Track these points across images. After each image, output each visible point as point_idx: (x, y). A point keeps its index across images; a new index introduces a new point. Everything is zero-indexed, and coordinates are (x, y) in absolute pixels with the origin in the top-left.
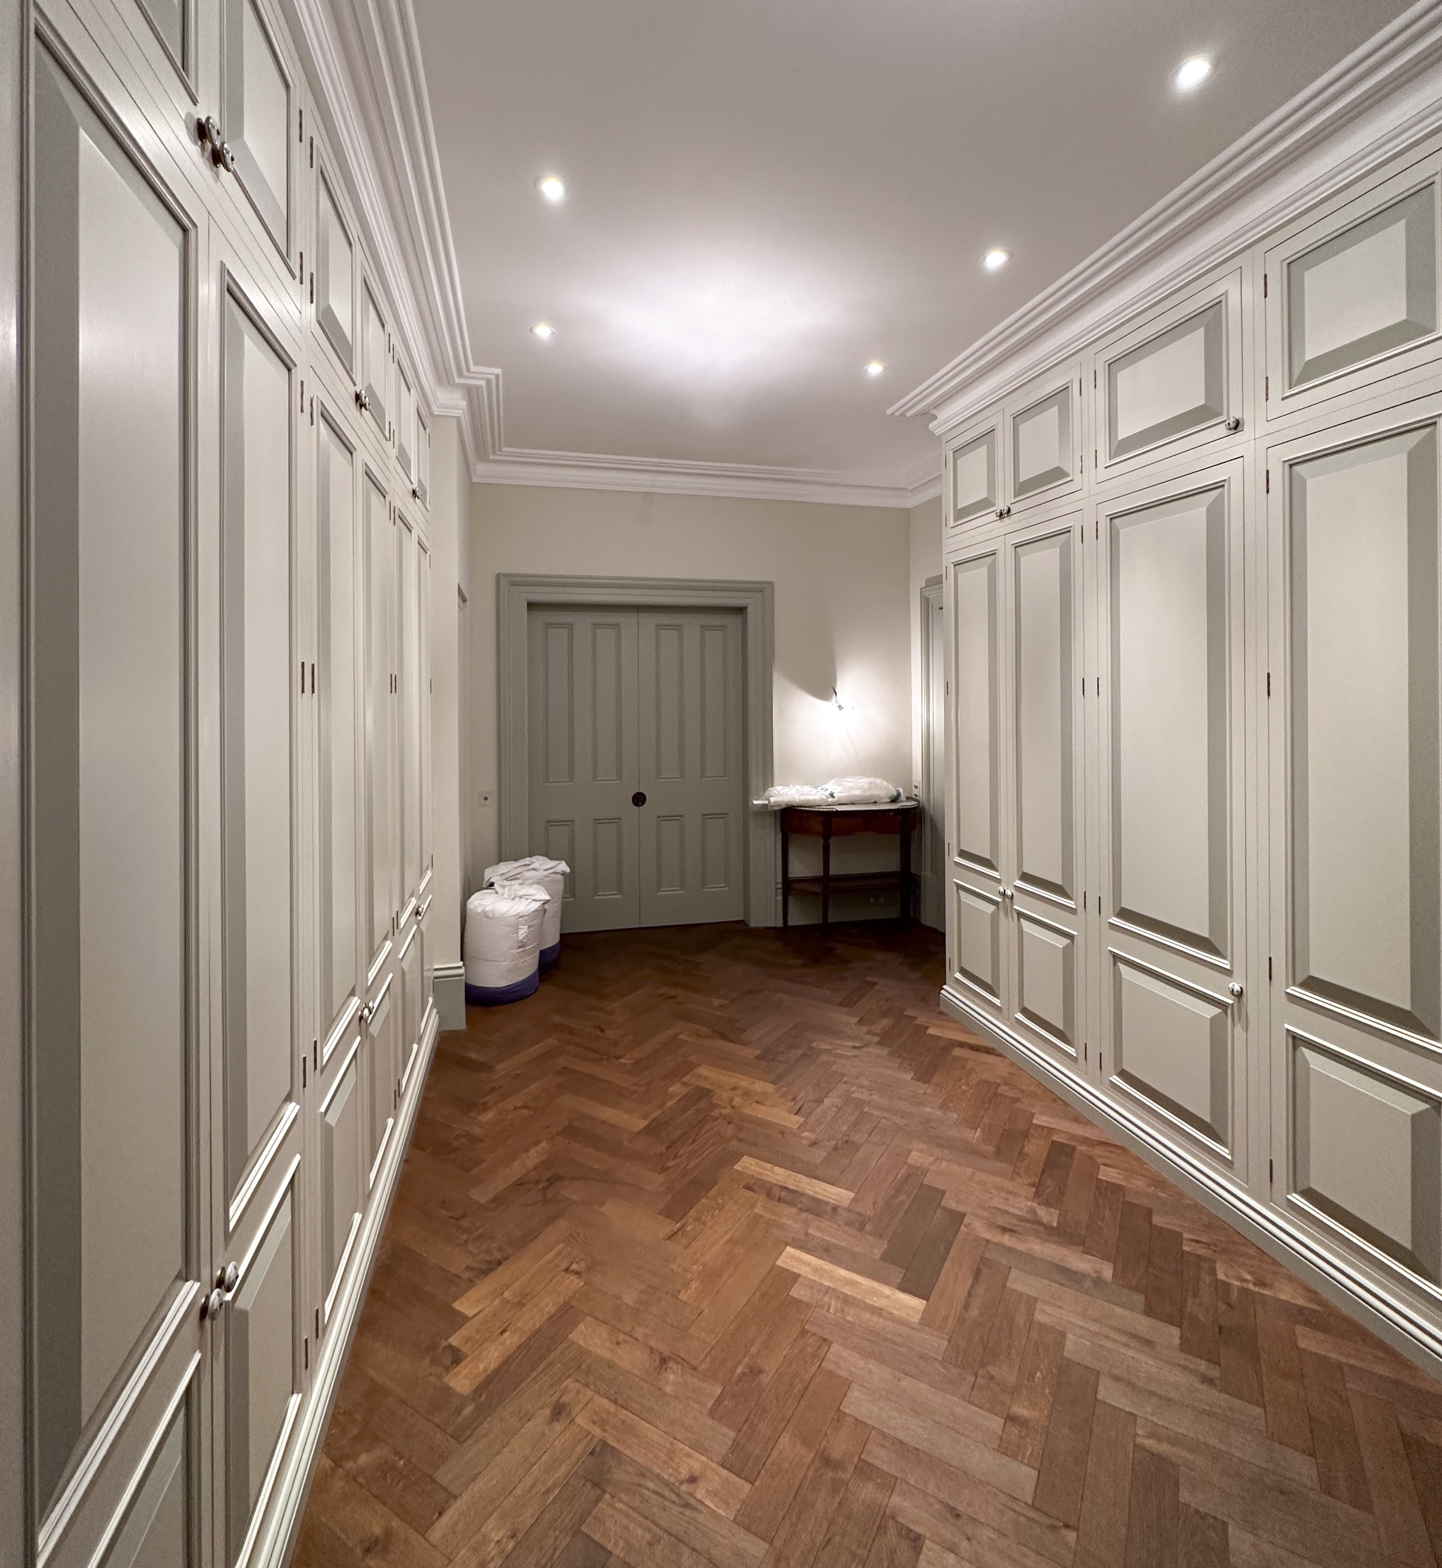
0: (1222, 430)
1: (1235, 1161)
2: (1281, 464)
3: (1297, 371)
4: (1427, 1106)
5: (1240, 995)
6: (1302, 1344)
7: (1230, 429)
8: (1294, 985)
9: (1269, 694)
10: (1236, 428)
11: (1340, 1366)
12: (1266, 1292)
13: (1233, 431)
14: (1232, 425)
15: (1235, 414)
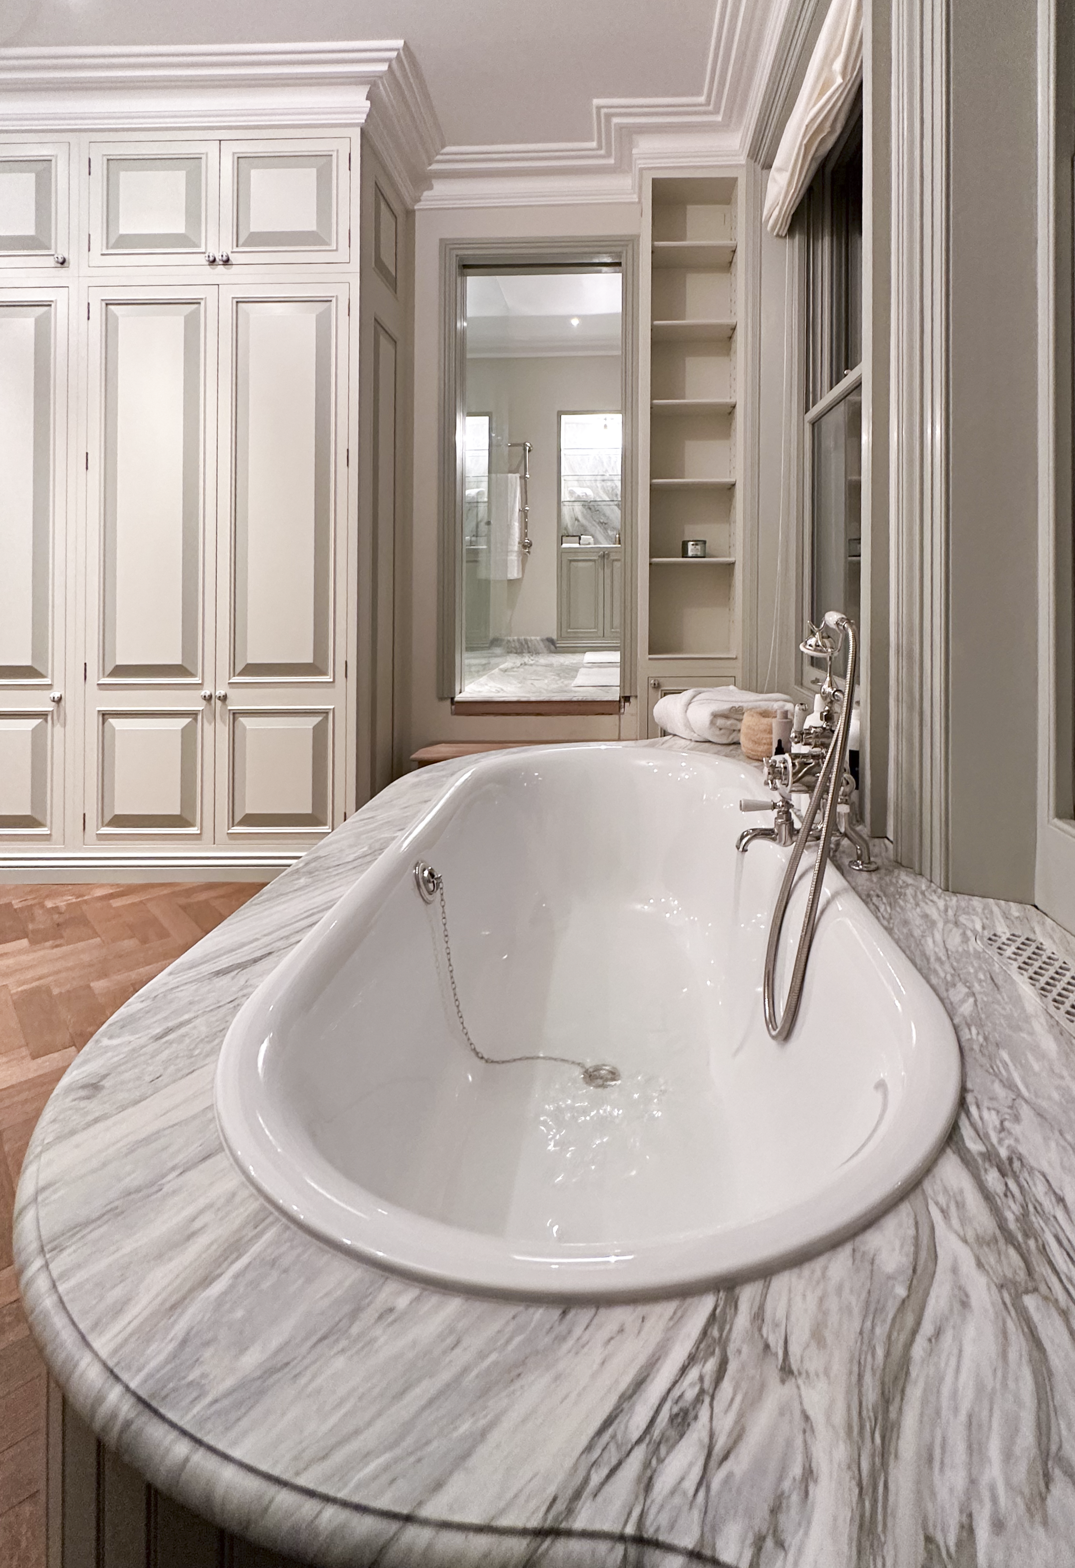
0: (51, 261)
1: (53, 834)
2: (99, 301)
3: (112, 241)
4: (190, 720)
5: (58, 701)
6: (114, 905)
7: (58, 262)
8: (104, 677)
9: (87, 468)
10: (63, 263)
11: (141, 902)
12: (86, 898)
13: (59, 265)
14: (61, 260)
15: (62, 253)
